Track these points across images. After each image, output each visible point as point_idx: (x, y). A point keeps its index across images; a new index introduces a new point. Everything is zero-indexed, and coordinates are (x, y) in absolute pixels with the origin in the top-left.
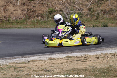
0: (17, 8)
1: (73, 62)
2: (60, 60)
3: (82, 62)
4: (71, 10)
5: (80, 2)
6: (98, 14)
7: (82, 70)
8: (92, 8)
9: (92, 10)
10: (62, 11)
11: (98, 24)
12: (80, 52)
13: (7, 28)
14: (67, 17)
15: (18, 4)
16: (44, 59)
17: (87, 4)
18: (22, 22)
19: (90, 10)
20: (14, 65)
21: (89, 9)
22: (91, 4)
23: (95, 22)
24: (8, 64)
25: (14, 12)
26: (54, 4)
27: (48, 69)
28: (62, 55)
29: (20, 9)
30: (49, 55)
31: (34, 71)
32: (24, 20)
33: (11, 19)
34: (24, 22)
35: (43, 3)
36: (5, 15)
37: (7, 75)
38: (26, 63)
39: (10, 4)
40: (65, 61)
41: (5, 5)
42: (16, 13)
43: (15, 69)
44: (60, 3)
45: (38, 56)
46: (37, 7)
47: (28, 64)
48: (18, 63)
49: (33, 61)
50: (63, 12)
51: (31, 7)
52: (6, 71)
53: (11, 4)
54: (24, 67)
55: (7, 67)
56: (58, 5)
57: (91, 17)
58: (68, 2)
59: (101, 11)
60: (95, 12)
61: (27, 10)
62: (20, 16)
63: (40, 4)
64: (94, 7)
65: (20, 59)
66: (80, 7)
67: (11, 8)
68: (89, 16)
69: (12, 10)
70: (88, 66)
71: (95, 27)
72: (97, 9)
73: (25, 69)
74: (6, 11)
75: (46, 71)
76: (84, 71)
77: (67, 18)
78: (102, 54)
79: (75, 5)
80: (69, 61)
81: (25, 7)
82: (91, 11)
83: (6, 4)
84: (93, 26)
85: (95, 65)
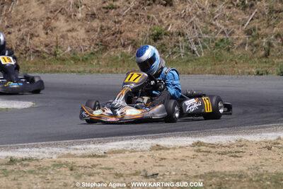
0: (76, 25)
1: (210, 156)
2: (180, 150)
3: (232, 156)
4: (203, 33)
5: (227, 14)
6: (270, 44)
7: (232, 176)
8: (254, 30)
9: (254, 34)
10: (183, 35)
11: (269, 67)
12: (226, 134)
13: (51, 72)
14: (195, 49)
15: (79, 15)
16: (141, 147)
17: (243, 19)
18: (87, 59)
19: (251, 34)
20: (70, 160)
21: (249, 32)
22: (252, 19)
23: (261, 62)
24: (55, 157)
25: (69, 34)
26: (165, 17)
27: (150, 173)
28: (185, 139)
29: (83, 28)
30: (153, 138)
31: (118, 175)
32: (92, 53)
33: (60, 50)
34: (92, 59)
35: (138, 15)
36: (48, 41)
37: (53, 183)
38: (99, 156)
39: (59, 14)
40: (191, 154)
41: (48, 18)
42: (72, 37)
43: (71, 170)
44: (178, 15)
45: (126, 139)
46: (123, 23)
47: (102, 159)
48: (78, 157)
49: (114, 152)
50: (186, 38)
51: (110, 24)
52: (50, 174)
53: (63, 14)
54: (94, 166)
55: (54, 165)
56: (173, 20)
57: (252, 50)
58: (198, 13)
59: (276, 37)
60: (262, 38)
61: (99, 30)
62: (84, 44)
63: (131, 17)
64: (261, 27)
65: (84, 146)
66: (225, 26)
67: (61, 24)
68: (247, 48)
69: (65, 29)
70: (246, 168)
71: (262, 74)
72: (267, 31)
73: (95, 170)
74: (49, 31)
75: (146, 176)
76: (237, 179)
77: (194, 52)
78: (279, 138)
79: (215, 20)
80: (199, 154)
81: (96, 24)
82: (253, 37)
83: (49, 15)
84: (258, 73)
85: (263, 165)
